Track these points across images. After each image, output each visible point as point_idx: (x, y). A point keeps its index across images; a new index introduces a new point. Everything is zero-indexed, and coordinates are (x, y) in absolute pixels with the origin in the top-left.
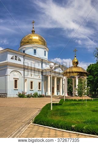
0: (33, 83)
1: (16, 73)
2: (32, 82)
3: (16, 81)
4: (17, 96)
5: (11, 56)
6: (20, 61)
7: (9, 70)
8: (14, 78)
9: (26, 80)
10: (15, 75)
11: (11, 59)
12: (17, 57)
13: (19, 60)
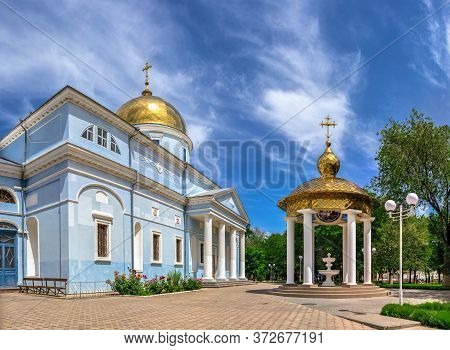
0: (161, 239)
1: (101, 198)
2: (156, 237)
3: (102, 229)
4: (109, 289)
5: (84, 125)
6: (118, 152)
7: (74, 181)
8: (95, 217)
9: (138, 226)
10: (97, 205)
11: (84, 135)
12: (105, 133)
13: (112, 149)
